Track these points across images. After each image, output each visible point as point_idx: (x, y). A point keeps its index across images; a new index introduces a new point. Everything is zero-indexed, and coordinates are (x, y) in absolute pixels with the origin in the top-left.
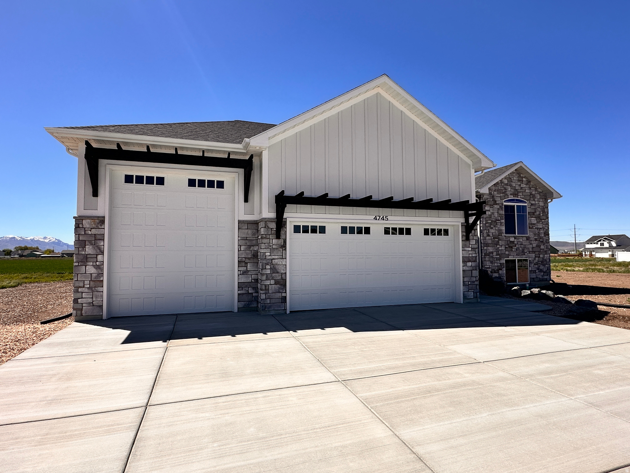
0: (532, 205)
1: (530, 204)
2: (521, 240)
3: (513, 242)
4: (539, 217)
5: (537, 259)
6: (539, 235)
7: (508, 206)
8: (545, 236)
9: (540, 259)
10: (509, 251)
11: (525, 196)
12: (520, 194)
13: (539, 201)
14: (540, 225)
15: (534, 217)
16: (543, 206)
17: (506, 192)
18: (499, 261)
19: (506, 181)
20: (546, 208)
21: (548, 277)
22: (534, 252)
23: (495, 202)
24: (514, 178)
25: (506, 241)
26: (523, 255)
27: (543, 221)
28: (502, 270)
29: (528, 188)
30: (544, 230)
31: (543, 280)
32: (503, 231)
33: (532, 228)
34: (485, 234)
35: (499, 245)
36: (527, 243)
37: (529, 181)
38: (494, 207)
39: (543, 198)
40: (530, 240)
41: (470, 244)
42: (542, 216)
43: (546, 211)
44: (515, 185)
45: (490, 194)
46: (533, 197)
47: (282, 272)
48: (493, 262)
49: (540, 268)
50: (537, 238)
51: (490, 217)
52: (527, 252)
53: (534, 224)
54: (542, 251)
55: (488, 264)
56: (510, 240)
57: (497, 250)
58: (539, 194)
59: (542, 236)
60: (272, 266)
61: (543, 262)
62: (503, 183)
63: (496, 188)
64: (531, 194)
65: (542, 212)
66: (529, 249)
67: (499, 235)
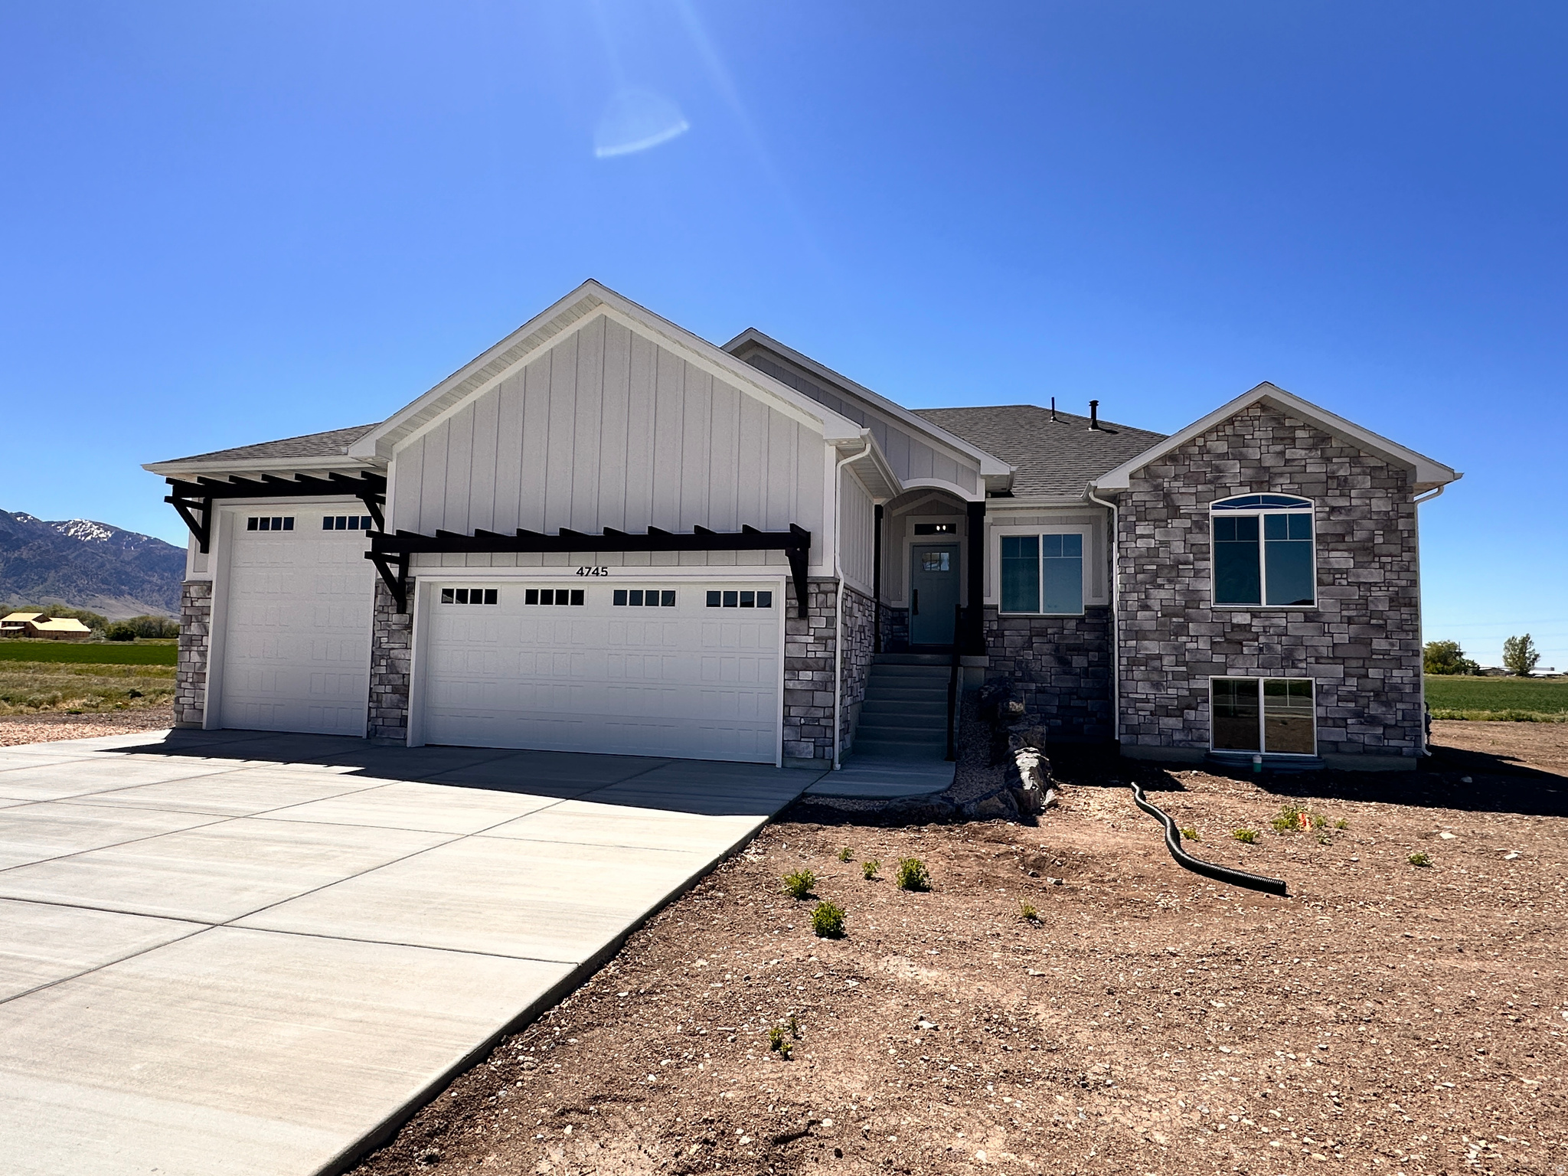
1: (1327, 509)
2: (1283, 622)
3: (1246, 628)
4: (1365, 549)
5: (1354, 681)
6: (1367, 605)
7: (1231, 519)
8: (1395, 608)
9: (1369, 684)
10: (1226, 654)
11: (1304, 485)
12: (1281, 481)
13: (1370, 498)
14: (1373, 575)
15: (1345, 548)
16: (1389, 512)
17: (1220, 477)
18: (1185, 684)
19: (1222, 447)
20: (1402, 517)
21: (1406, 745)
22: (1341, 661)
23: (1174, 512)
24: (1257, 434)
25: (1218, 625)
26: (1287, 667)
27: (1384, 559)
28: (1199, 709)
29: (1320, 461)
30: (1388, 590)
31: (1380, 752)
32: (1206, 596)
33: (1334, 584)
34: (1132, 605)
35: (1188, 636)
36: (1308, 631)
37: (1322, 437)
38: (1170, 526)
39: (1391, 486)
40: (1323, 620)
41: (809, 628)
42: (1384, 543)
43: (1400, 528)
44: (1261, 454)
45: (1158, 488)
46: (1339, 485)
47: (404, 672)
48: (1162, 685)
49: (1366, 711)
50: (1355, 614)
51: (1152, 554)
52: (1306, 660)
53: (1340, 571)
54: (1381, 657)
55: (1143, 690)
56: (1235, 621)
57: (1179, 651)
58: (1370, 475)
59: (1381, 609)
60: (389, 661)
61: (1385, 694)
62: (1208, 452)
63: (1182, 470)
64: (1331, 476)
65: (1382, 532)
66: (1316, 650)
67: (1186, 607)
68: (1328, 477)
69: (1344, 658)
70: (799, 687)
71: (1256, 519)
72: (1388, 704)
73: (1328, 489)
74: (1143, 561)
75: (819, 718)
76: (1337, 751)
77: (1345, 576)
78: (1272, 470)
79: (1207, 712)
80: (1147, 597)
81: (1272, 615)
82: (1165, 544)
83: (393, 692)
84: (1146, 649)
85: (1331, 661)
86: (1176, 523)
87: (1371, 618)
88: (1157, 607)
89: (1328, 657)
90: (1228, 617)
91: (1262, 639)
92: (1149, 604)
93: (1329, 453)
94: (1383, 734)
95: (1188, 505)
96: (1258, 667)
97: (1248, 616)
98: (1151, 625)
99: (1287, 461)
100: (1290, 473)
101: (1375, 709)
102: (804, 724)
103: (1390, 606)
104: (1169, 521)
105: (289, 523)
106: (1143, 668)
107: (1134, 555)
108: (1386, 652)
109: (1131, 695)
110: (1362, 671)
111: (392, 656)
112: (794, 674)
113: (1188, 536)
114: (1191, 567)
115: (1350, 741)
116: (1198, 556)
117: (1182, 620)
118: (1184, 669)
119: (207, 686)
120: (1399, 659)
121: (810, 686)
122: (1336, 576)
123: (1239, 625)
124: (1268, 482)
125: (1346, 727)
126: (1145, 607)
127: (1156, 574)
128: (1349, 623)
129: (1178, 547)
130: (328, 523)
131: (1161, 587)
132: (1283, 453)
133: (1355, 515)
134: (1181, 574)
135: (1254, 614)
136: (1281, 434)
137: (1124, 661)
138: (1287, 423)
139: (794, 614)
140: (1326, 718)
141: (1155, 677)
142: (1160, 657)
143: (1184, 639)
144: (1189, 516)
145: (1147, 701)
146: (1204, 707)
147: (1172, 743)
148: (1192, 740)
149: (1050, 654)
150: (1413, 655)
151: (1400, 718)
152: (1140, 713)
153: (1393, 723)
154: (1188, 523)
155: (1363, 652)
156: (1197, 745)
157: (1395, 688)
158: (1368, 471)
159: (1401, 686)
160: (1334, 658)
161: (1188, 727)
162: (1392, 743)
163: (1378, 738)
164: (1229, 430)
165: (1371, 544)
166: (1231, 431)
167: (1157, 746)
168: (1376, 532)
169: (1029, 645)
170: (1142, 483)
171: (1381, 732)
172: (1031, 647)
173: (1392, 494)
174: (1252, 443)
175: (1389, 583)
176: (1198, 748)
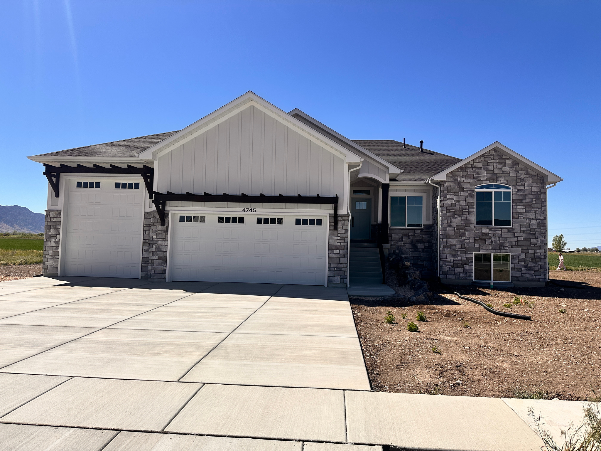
0: (519, 190)
1: (517, 190)
2: (500, 232)
3: (487, 234)
4: (529, 205)
5: (524, 254)
6: (529, 226)
7: (482, 193)
8: (539, 228)
9: (530, 256)
10: (480, 244)
11: (508, 181)
12: (500, 179)
13: (531, 187)
14: (531, 215)
15: (522, 205)
16: (538, 192)
17: (479, 177)
18: (464, 255)
19: (480, 165)
20: (542, 194)
21: (541, 277)
22: (520, 247)
23: (462, 189)
24: (492, 161)
25: (477, 233)
26: (501, 249)
27: (535, 209)
28: (470, 265)
29: (514, 172)
30: (537, 221)
31: (533, 280)
32: (473, 222)
33: (518, 218)
34: (445, 225)
35: (466, 237)
36: (509, 235)
37: (515, 163)
38: (460, 195)
39: (538, 182)
40: (514, 232)
41: (338, 233)
42: (536, 203)
43: (541, 198)
44: (494, 168)
45: (456, 180)
46: (521, 181)
47: (164, 251)
48: (456, 256)
49: (528, 265)
50: (525, 230)
51: (453, 205)
52: (508, 246)
53: (521, 213)
54: (534, 245)
55: (449, 257)
56: (483, 232)
57: (462, 243)
58: (532, 178)
59: (534, 228)
60: (157, 246)
61: (535, 259)
62: (475, 167)
63: (465, 173)
64: (518, 178)
65: (535, 199)
66: (512, 243)
67: (465, 226)
68: (517, 178)
69: (521, 246)
70: (334, 256)
71: (492, 193)
72: (536, 263)
73: (517, 183)
74: (449, 208)
75: (342, 268)
76: (518, 280)
77: (522, 215)
78: (497, 175)
79: (472, 267)
80: (451, 222)
81: (497, 229)
82: (458, 202)
83: (159, 259)
84: (450, 242)
85: (516, 247)
86: (462, 194)
87: (531, 231)
88: (455, 226)
89: (516, 245)
90: (480, 230)
91: (493, 239)
92: (451, 225)
93: (518, 169)
94: (534, 274)
95: (467, 187)
96: (491, 249)
97: (488, 230)
98: (452, 233)
99: (503, 171)
100: (504, 176)
101: (531, 265)
102: (336, 270)
103: (537, 227)
104: (460, 193)
105: (98, 185)
106: (449, 249)
107: (446, 206)
108: (535, 244)
109: (444, 260)
110: (527, 251)
111: (158, 244)
112: (332, 251)
113: (467, 199)
114: (468, 211)
115: (522, 276)
116: (470, 207)
117: (464, 231)
118: (464, 249)
119: (60, 257)
120: (540, 246)
121: (338, 256)
122: (519, 215)
123: (485, 233)
124: (496, 179)
125: (521, 271)
126: (450, 226)
127: (454, 213)
128: (523, 233)
129: (463, 203)
130: (118, 185)
131: (456, 218)
132: (501, 168)
133: (526, 193)
134: (464, 213)
135: (490, 229)
136: (501, 161)
137: (442, 246)
138: (503, 157)
139: (332, 228)
140: (514, 268)
141: (453, 253)
142: (455, 245)
143: (464, 238)
144: (467, 191)
145: (450, 262)
146: (471, 264)
147: (459, 278)
148: (467, 277)
149: (410, 243)
150: (544, 245)
151: (539, 268)
152: (448, 266)
153: (537, 269)
154: (466, 194)
155: (527, 243)
156: (469, 278)
157: (538, 257)
158: (531, 176)
159: (540, 256)
160: (518, 246)
161: (465, 272)
162: (537, 277)
163: (532, 275)
164: (482, 159)
165: (531, 204)
166: (483, 159)
167: (454, 279)
168: (533, 199)
169: (401, 240)
170: (450, 178)
171: (533, 273)
172: (402, 241)
173: (539, 185)
174: (491, 164)
175: (537, 218)
176: (469, 280)
